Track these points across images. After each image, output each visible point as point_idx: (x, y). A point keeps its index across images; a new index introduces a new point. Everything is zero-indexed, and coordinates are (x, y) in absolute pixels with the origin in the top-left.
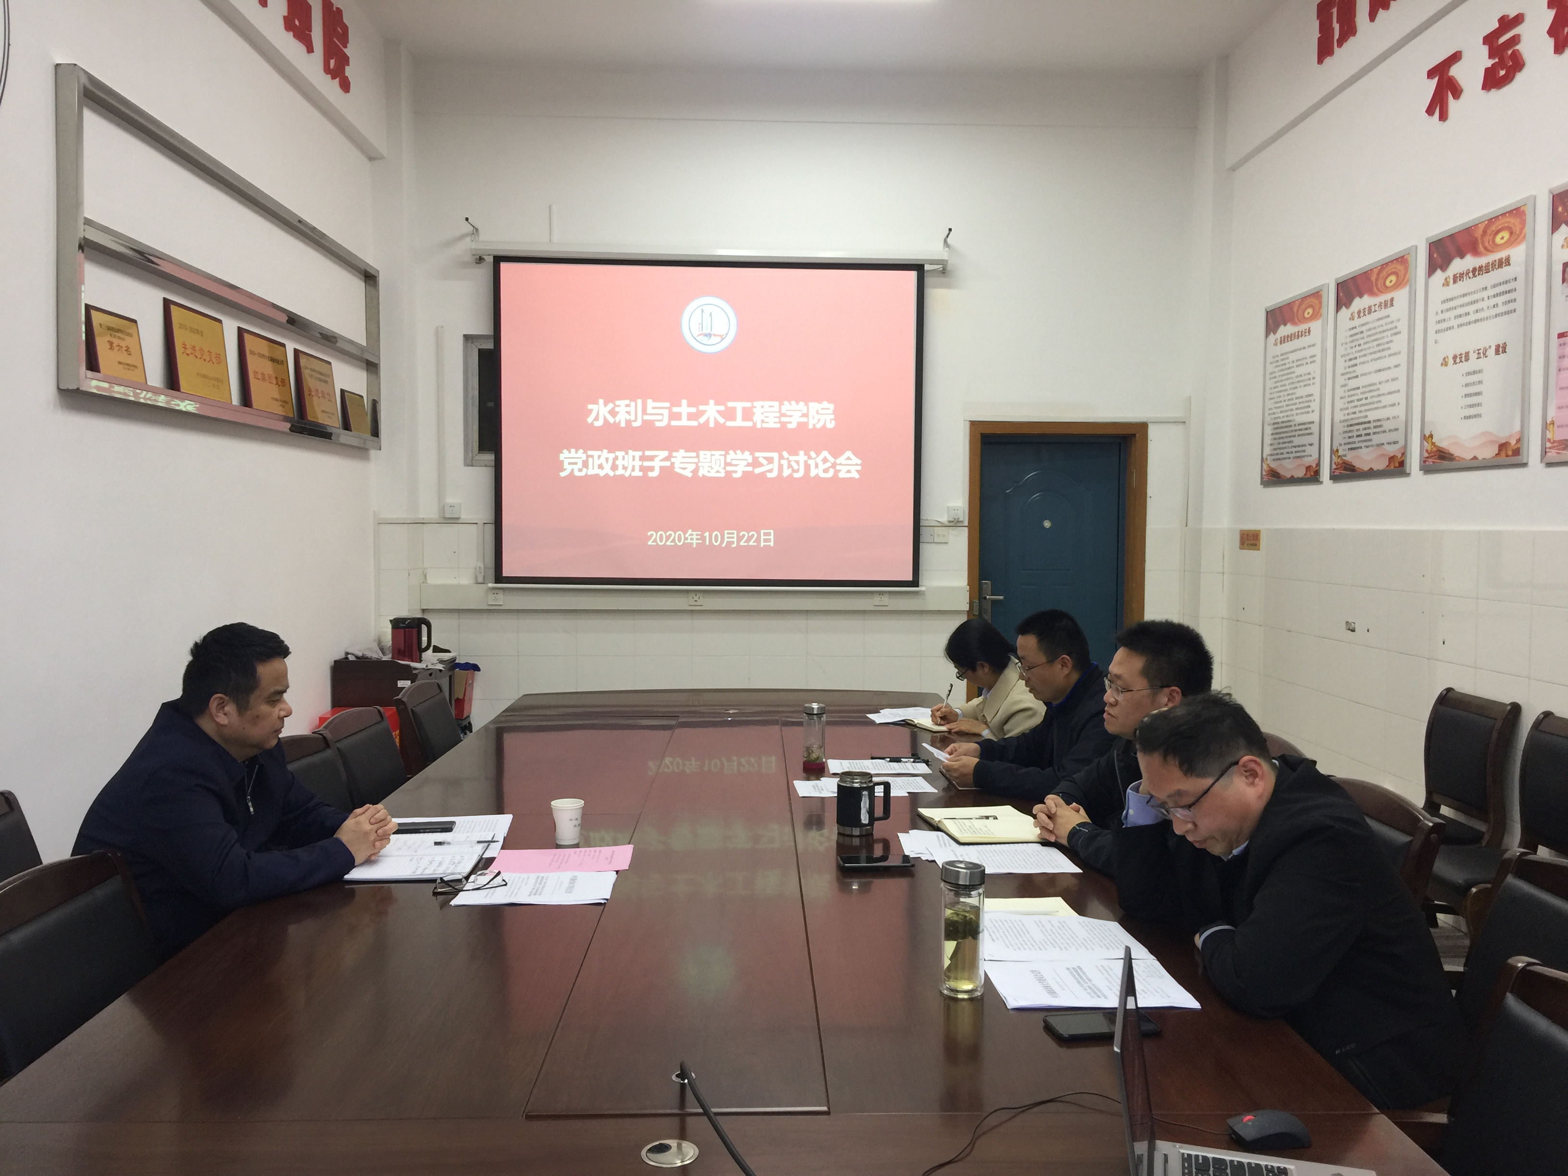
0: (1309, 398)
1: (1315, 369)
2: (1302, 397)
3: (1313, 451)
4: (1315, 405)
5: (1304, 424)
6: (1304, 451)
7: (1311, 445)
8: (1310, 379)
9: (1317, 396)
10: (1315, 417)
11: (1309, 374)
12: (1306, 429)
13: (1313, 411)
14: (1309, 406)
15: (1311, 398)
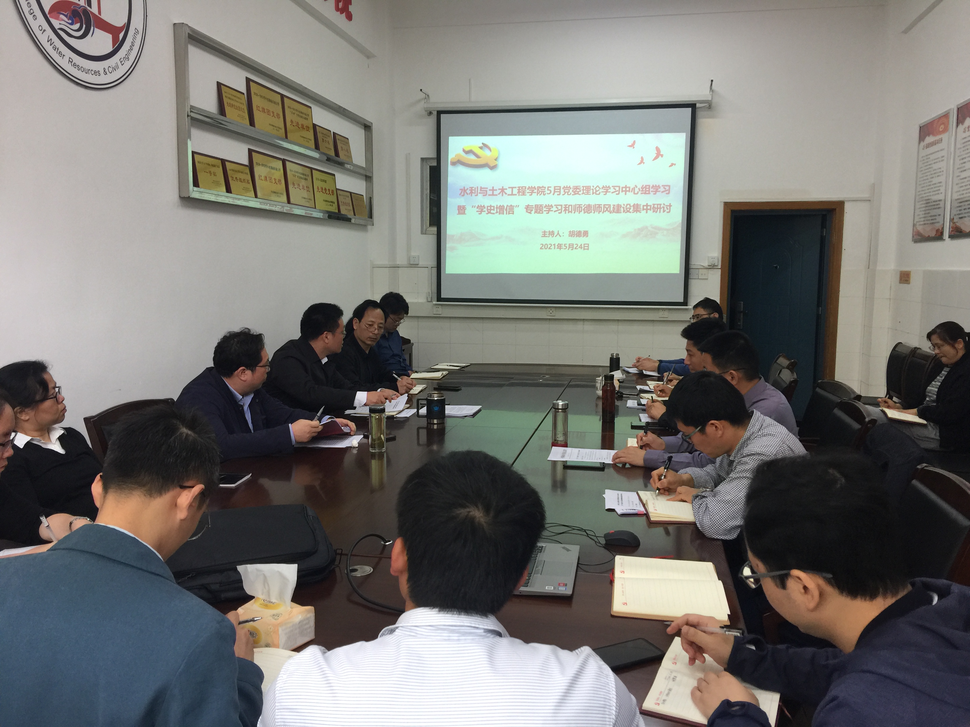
0: (939, 185)
1: (942, 165)
2: (935, 184)
3: (940, 219)
4: (942, 189)
5: (936, 201)
6: (935, 219)
7: (939, 215)
8: (940, 172)
9: (943, 184)
10: (941, 197)
11: (940, 168)
12: (937, 205)
13: (941, 193)
14: (939, 190)
15: (941, 184)
